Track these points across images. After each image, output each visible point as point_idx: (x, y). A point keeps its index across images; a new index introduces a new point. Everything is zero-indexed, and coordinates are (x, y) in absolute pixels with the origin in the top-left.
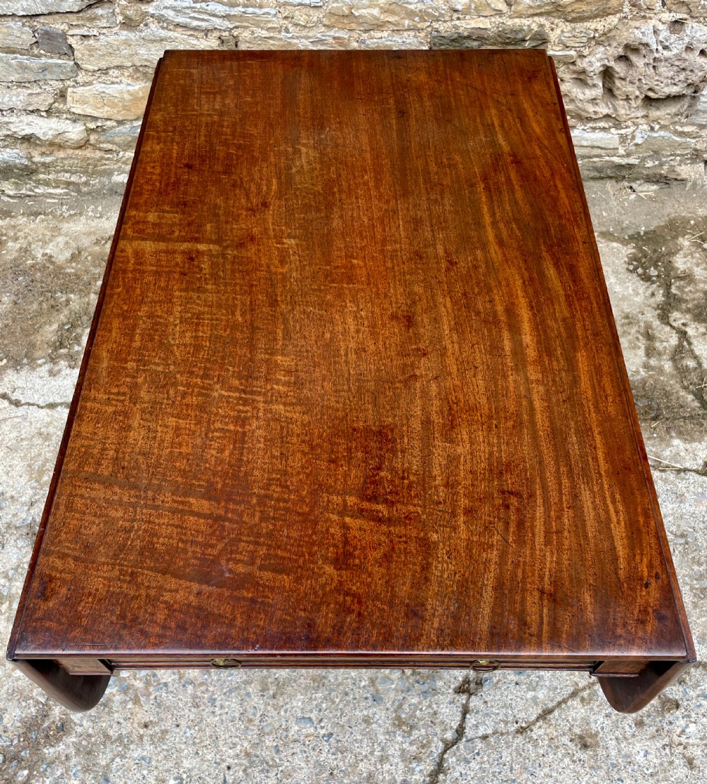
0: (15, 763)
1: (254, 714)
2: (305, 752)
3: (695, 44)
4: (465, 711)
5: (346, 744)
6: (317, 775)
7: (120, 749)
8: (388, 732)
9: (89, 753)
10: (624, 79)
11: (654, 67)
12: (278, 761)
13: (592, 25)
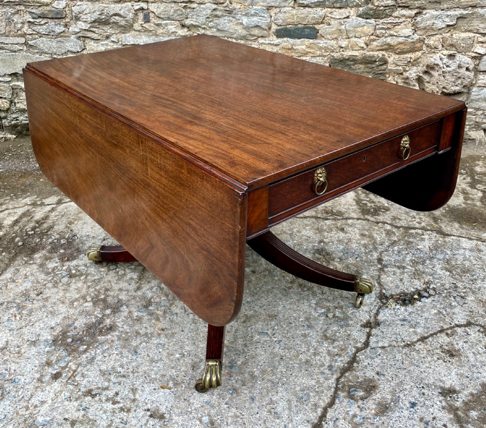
0: (79, 342)
1: (231, 329)
2: (264, 347)
3: (462, 64)
4: (369, 335)
5: (291, 346)
6: (272, 358)
7: (146, 339)
8: (318, 342)
9: (126, 340)
10: (428, 82)
11: (444, 76)
12: (246, 350)
13: (408, 55)
